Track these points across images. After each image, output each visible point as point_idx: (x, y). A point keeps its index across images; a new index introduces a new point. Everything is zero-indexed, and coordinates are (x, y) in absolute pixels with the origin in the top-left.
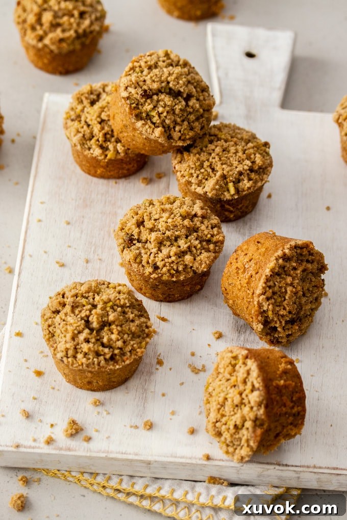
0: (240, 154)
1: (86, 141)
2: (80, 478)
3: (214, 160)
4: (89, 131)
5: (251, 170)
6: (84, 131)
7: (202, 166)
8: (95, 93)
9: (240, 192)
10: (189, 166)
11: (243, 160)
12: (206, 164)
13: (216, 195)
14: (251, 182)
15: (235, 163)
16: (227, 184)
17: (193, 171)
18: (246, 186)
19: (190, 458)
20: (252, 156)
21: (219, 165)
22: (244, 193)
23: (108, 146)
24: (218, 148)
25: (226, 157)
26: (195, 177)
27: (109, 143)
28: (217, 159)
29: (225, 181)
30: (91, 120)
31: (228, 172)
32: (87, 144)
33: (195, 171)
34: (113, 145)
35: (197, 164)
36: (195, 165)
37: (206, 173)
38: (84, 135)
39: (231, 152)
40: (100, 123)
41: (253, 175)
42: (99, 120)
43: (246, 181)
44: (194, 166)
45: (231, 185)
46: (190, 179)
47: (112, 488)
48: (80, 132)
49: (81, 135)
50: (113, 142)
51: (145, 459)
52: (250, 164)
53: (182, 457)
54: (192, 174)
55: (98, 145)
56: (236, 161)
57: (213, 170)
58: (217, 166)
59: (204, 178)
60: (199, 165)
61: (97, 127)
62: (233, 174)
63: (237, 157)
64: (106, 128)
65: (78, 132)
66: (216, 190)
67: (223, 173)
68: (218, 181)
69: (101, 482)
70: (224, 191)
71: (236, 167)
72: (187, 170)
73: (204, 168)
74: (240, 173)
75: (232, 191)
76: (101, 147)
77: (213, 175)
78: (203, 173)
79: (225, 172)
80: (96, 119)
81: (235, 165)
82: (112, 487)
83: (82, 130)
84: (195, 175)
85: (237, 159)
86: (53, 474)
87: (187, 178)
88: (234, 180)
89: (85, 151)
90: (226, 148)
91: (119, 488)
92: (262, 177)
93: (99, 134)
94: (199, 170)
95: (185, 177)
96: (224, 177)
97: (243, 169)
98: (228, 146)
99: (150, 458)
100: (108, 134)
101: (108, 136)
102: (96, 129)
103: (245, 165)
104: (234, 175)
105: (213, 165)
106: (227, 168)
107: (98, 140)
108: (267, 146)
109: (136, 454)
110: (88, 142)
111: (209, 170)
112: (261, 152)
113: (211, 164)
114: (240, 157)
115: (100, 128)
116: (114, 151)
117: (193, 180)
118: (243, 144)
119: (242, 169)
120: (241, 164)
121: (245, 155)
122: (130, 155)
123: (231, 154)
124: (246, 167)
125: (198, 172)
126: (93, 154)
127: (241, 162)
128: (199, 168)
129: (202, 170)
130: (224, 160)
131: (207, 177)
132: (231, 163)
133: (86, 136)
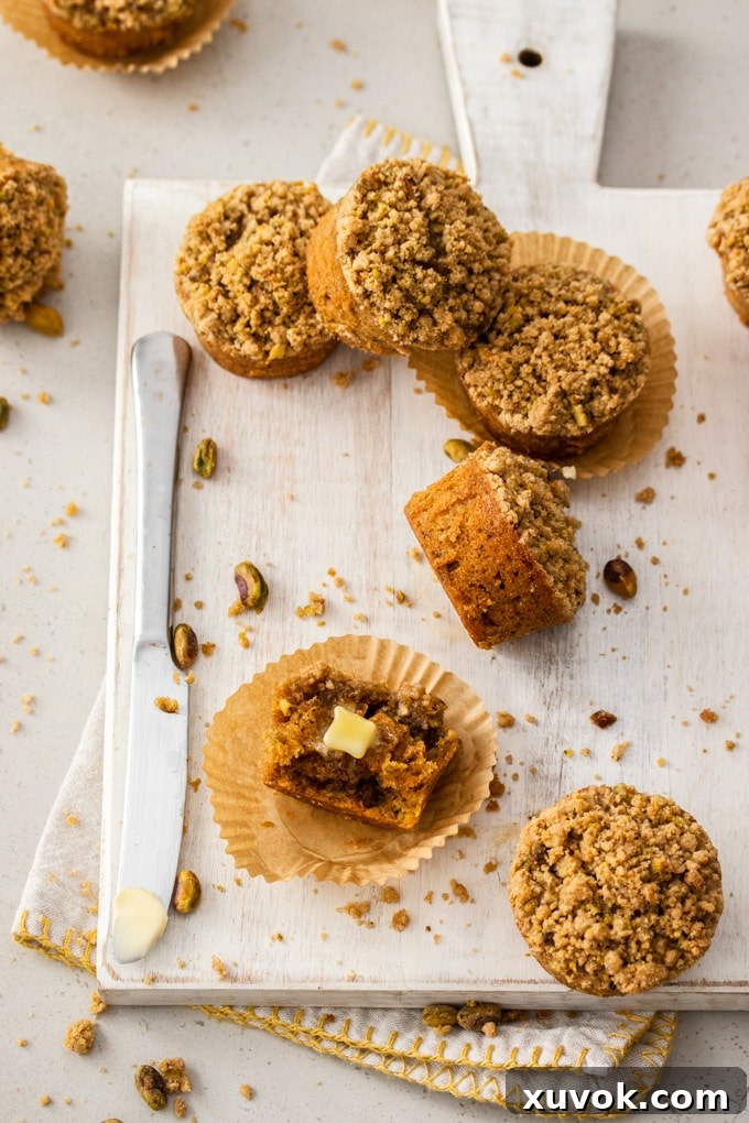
0: (589, 342)
1: (226, 325)
2: (273, 1022)
3: (539, 362)
4: (228, 307)
5: (613, 371)
6: (220, 308)
7: (516, 374)
8: (234, 216)
9: (597, 419)
10: (492, 376)
11: (596, 354)
12: (525, 369)
13: (551, 432)
14: (616, 397)
15: (583, 364)
16: (568, 407)
17: (501, 387)
18: (608, 407)
19: (475, 982)
20: (612, 343)
21: (551, 371)
22: (604, 420)
23: (269, 333)
24: (545, 334)
25: (562, 352)
26: (505, 397)
27: (270, 329)
28: (545, 359)
29: (565, 401)
30: (232, 282)
31: (570, 384)
32: (226, 331)
33: (504, 385)
34: (279, 332)
35: (507, 372)
36: (504, 373)
37: (526, 386)
38: (220, 315)
39: (570, 339)
40: (249, 288)
41: (618, 382)
42: (247, 281)
43: (605, 398)
44: (502, 376)
45: (578, 409)
46: (497, 403)
47: (332, 1040)
48: (212, 310)
49: (213, 316)
50: (279, 325)
51: (391, 989)
52: (611, 363)
53: (459, 981)
54: (499, 391)
55: (249, 334)
56: (582, 359)
57: (539, 378)
58: (546, 372)
59: (523, 399)
60: (511, 373)
61: (244, 299)
62: (580, 388)
63: (584, 348)
64: (263, 299)
65: (208, 310)
66: (551, 422)
67: (560, 387)
68: (552, 404)
69: (311, 1030)
70: (567, 422)
71: (585, 372)
72: (489, 384)
73: (521, 379)
74: (594, 383)
75: (582, 420)
76: (256, 337)
77: (541, 390)
78: (520, 387)
79: (564, 385)
80: (241, 282)
81: (580, 368)
82: (333, 1038)
83: (215, 306)
84: (505, 393)
85: (584, 355)
86: (222, 1016)
87: (489, 399)
88: (583, 397)
89: (224, 344)
90: (560, 331)
91: (344, 1039)
92: (635, 380)
93: (250, 312)
94: (512, 382)
95: (485, 396)
96: (563, 394)
97: (599, 373)
98: (564, 327)
99: (400, 987)
100: (267, 309)
101: (268, 314)
102: (243, 301)
103: (602, 365)
104: (583, 389)
105: (538, 370)
106: (567, 376)
107: (248, 325)
108: (637, 310)
109: (375, 981)
110: (228, 328)
111: (532, 381)
112: (626, 326)
113: (534, 370)
114: (587, 347)
115: (251, 301)
116: (282, 343)
117: (503, 404)
118: (591, 315)
119: (595, 375)
120: (593, 362)
121: (598, 344)
122: (314, 348)
123: (571, 345)
124: (603, 370)
125: (510, 387)
126: (239, 350)
127: (593, 358)
128: (512, 378)
129: (519, 383)
130: (559, 359)
131: (528, 395)
132: (572, 364)
133: (223, 318)
